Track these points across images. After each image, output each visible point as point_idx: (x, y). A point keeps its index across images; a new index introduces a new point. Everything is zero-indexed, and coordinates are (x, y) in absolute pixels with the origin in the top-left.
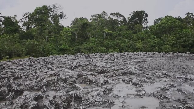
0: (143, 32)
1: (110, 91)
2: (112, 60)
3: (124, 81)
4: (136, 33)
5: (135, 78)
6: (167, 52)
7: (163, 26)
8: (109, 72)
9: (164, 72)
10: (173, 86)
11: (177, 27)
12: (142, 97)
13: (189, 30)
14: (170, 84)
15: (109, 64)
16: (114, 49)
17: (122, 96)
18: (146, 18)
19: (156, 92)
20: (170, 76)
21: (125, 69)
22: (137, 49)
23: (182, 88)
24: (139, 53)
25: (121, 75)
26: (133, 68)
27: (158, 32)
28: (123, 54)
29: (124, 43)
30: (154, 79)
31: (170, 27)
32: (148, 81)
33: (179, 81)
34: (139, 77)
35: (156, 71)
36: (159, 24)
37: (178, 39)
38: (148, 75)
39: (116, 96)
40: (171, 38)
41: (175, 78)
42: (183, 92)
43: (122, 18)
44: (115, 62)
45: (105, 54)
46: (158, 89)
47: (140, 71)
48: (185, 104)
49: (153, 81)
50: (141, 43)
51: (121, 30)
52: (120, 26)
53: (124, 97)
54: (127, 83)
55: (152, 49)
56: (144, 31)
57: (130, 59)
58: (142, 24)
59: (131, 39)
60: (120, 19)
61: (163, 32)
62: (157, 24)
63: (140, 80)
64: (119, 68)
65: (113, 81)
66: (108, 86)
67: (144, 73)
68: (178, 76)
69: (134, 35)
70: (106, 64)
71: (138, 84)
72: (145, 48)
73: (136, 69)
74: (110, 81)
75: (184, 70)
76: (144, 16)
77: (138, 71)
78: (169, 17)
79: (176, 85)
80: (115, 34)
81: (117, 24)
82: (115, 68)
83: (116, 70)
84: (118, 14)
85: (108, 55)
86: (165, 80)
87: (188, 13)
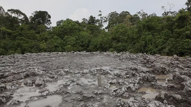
0: (46, 32)
1: (9, 98)
2: (13, 63)
3: (26, 84)
4: (40, 33)
5: (38, 79)
6: (69, 51)
7: (65, 28)
8: (7, 76)
9: (66, 69)
10: (73, 81)
11: (76, 29)
12: (46, 97)
13: (85, 33)
14: (71, 80)
15: (7, 67)
16: (15, 50)
17: (24, 101)
18: (49, 19)
19: (59, 89)
20: (71, 73)
21: (27, 71)
22: (41, 49)
23: (80, 82)
24: (43, 53)
25: (23, 78)
26: (36, 69)
27: (61, 33)
28: (25, 55)
29: (26, 43)
30: (57, 77)
31: (71, 30)
32: (51, 80)
33: (78, 76)
34: (43, 78)
35: (59, 69)
36: (61, 26)
37: (77, 40)
38: (51, 74)
39: (16, 103)
40: (72, 39)
41: (75, 74)
42: (81, 85)
43: (23, 16)
44: (15, 65)
45: (2, 56)
46: (61, 87)
47: (44, 72)
48: (82, 95)
49: (56, 80)
50: (44, 43)
51: (22, 29)
52: (20, 24)
53: (27, 102)
54: (30, 86)
55: (55, 49)
56: (48, 31)
57: (33, 60)
58: (45, 25)
59: (34, 39)
60: (21, 17)
61: (65, 33)
62: (59, 26)
63: (43, 80)
64: (20, 71)
65: (13, 87)
66: (6, 94)
67: (47, 73)
68: (77, 72)
69: (37, 35)
70: (3, 68)
71: (41, 85)
72: (49, 48)
73: (39, 70)
74: (8, 87)
75: (82, 66)
76: (47, 17)
77: (41, 72)
78: (69, 20)
79: (75, 80)
80: (15, 33)
81: (18, 22)
82: (15, 71)
83: (16, 74)
84: (18, 12)
85: (7, 57)
86: (67, 77)
87: (84, 19)
